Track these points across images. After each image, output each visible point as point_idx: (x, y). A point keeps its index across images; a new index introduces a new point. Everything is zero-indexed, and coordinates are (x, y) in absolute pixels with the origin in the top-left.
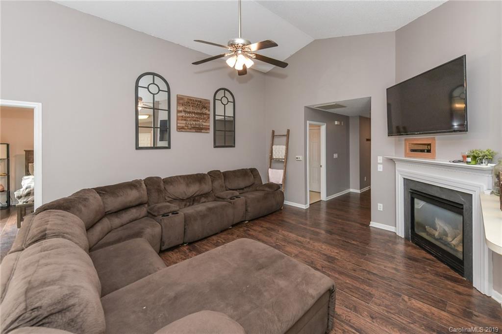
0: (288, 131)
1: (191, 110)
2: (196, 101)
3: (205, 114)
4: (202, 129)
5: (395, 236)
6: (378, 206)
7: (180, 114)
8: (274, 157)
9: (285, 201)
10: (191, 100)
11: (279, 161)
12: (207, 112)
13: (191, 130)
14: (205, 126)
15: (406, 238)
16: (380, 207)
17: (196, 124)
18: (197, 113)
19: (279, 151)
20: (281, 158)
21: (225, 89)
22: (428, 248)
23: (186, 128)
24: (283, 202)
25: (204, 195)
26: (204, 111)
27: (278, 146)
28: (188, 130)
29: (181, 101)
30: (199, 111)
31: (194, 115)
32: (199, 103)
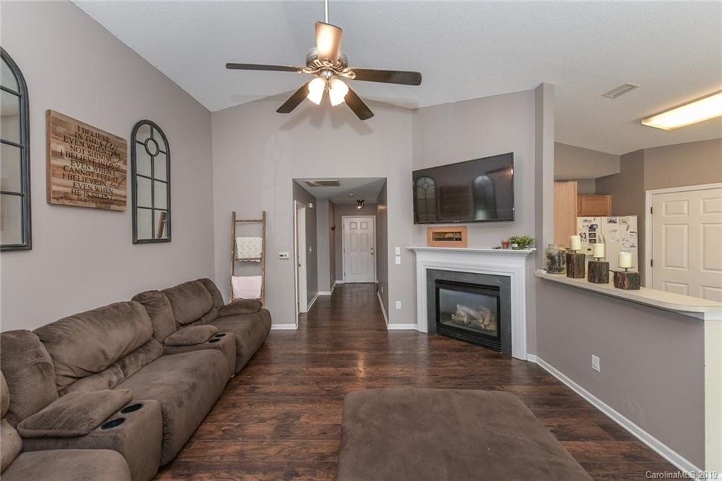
0: (264, 214)
1: (86, 155)
2: (98, 136)
3: (118, 170)
4: (110, 204)
5: (416, 333)
6: (396, 304)
7: (57, 162)
8: (240, 256)
9: (272, 325)
10: (87, 132)
11: (249, 262)
12: (120, 164)
13: (87, 204)
14: (116, 195)
15: (430, 332)
16: (398, 305)
17: (97, 190)
18: (100, 165)
19: (249, 246)
20: (252, 257)
21: (153, 125)
22: (458, 335)
23: (75, 197)
24: (270, 326)
25: (141, 350)
26: (116, 162)
27: (246, 239)
28: (79, 203)
29: (61, 130)
30: (104, 161)
31: (92, 169)
32: (104, 143)
